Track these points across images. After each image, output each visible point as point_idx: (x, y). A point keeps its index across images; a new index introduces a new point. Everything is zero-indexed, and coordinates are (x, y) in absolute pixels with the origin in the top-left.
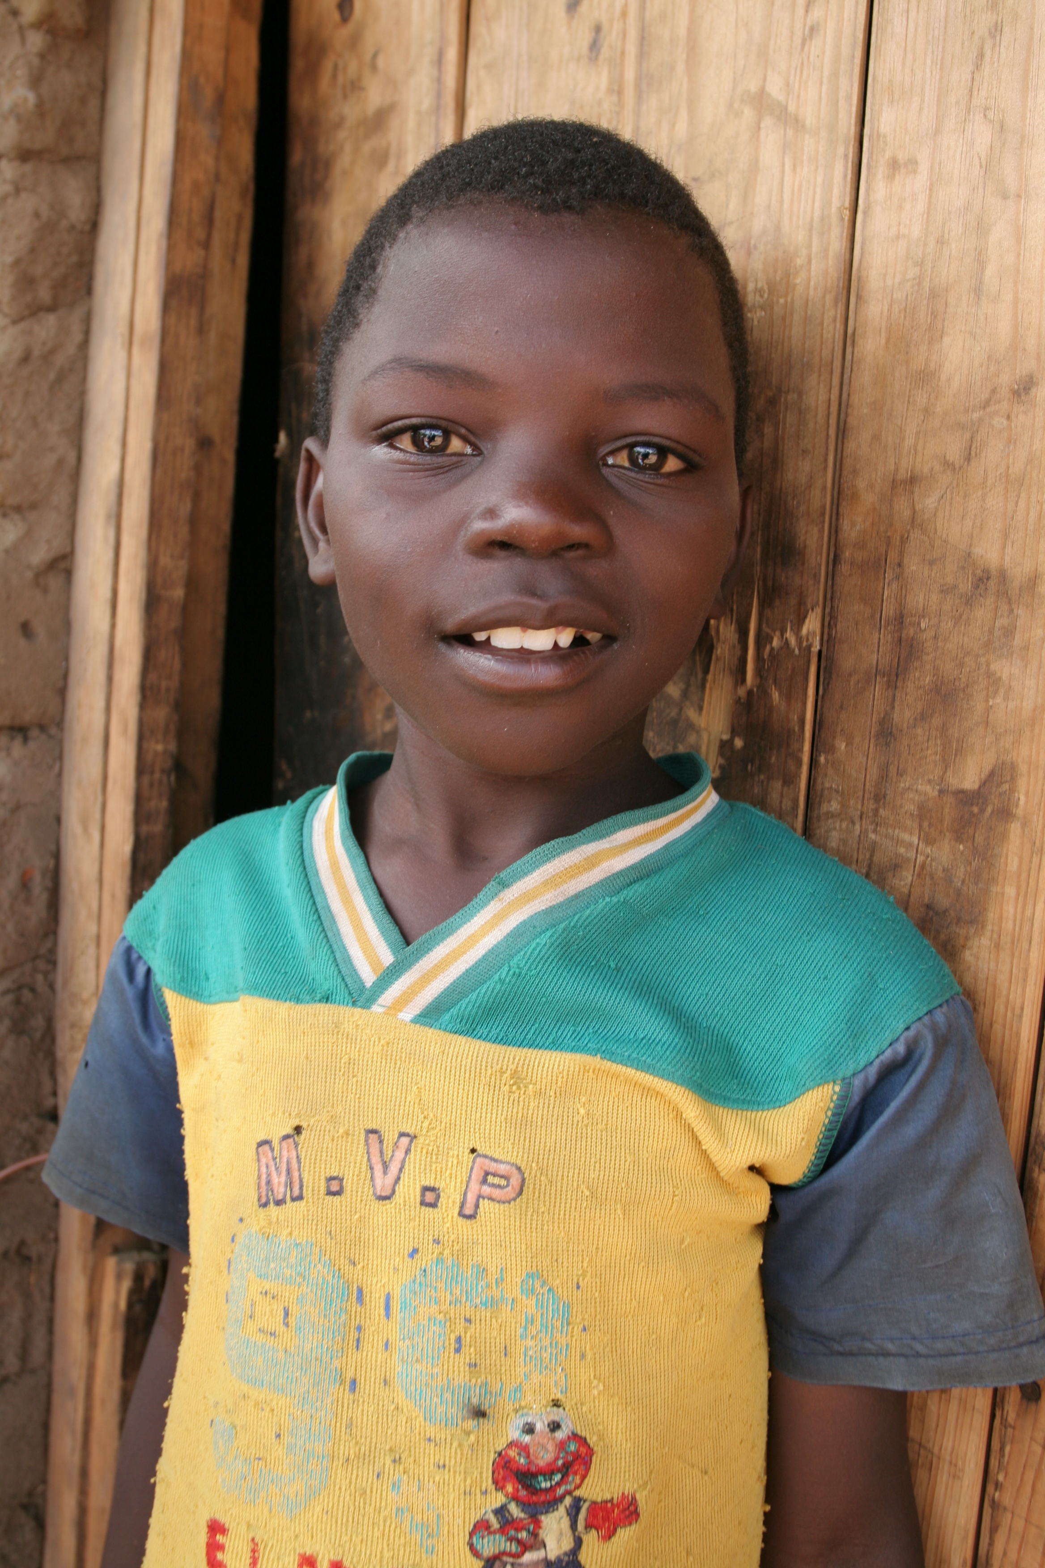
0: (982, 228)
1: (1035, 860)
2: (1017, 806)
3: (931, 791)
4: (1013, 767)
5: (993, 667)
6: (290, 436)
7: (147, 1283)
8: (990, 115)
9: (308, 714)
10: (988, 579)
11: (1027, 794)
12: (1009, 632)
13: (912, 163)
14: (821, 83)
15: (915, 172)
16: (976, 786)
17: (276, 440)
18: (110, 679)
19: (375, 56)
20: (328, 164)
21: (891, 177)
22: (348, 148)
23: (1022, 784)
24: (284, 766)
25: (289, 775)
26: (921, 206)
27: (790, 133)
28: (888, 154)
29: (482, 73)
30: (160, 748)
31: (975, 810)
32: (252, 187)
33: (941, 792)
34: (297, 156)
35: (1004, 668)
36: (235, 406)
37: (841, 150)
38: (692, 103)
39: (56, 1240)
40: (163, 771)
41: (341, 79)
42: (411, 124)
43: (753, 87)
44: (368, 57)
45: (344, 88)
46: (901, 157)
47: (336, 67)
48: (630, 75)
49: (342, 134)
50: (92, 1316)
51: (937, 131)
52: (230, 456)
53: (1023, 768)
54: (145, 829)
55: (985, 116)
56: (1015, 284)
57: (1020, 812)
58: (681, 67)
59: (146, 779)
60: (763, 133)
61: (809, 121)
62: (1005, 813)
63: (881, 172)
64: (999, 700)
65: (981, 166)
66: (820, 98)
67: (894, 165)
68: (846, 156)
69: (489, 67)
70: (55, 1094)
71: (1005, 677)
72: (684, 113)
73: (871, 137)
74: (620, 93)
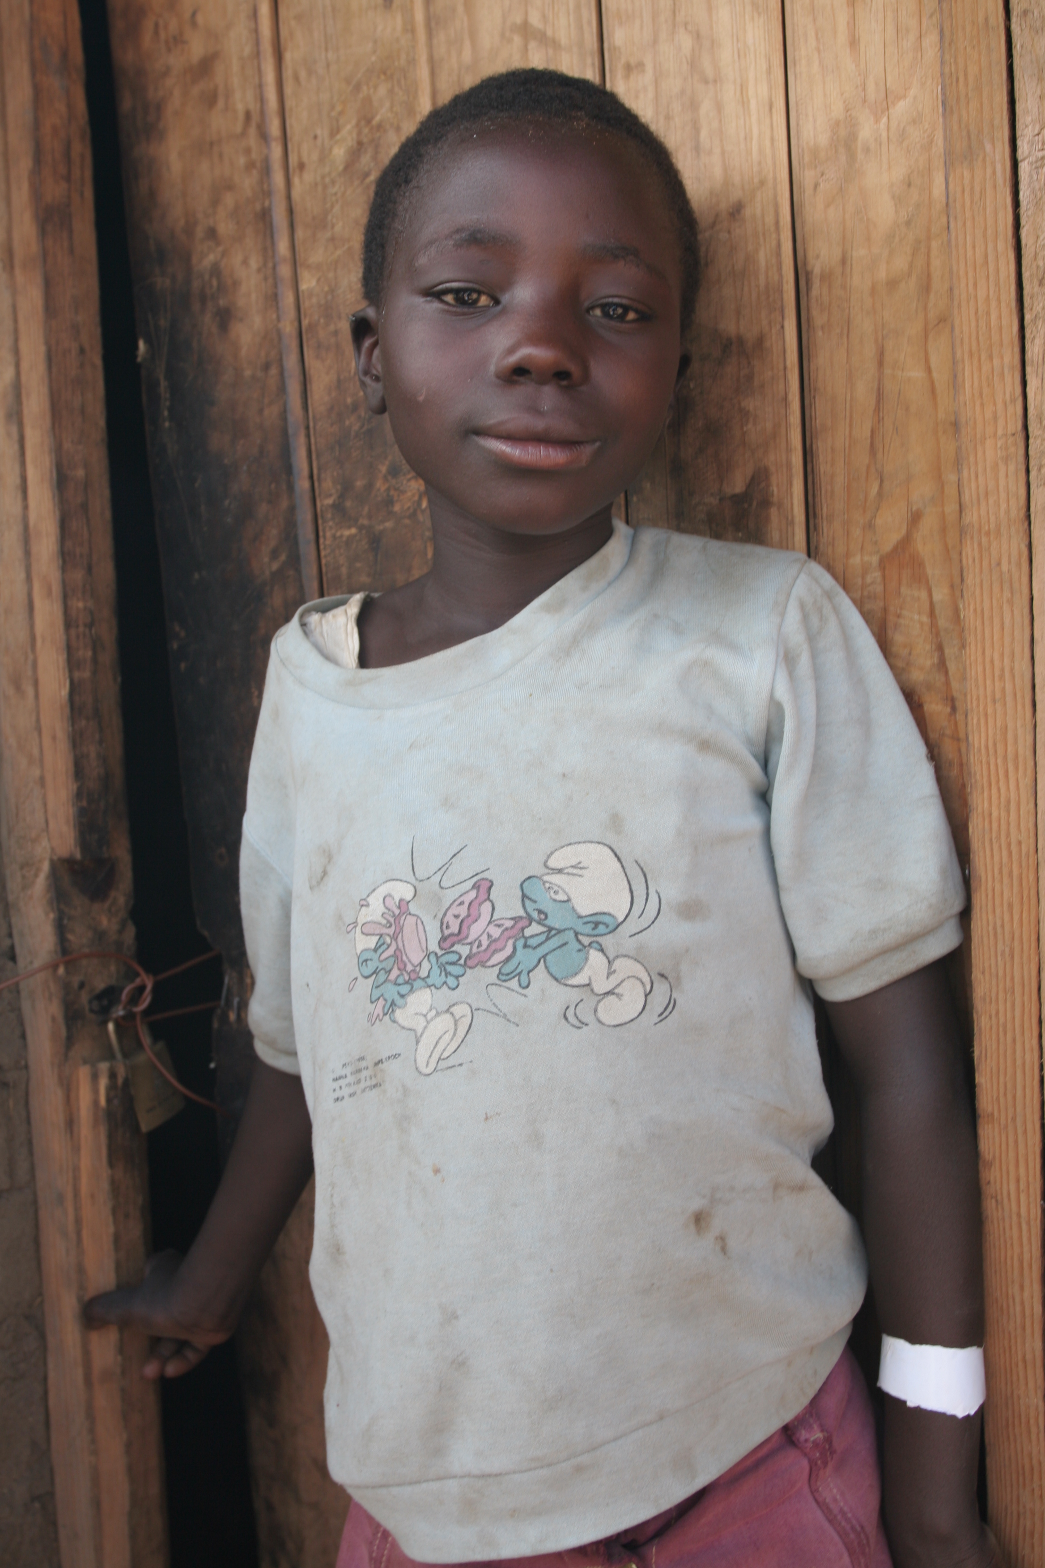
0: (693, 105)
1: (790, 529)
2: (773, 495)
3: (714, 501)
4: (766, 470)
5: (743, 404)
6: (148, 341)
7: (120, 1081)
8: (689, 27)
9: (196, 576)
10: (731, 344)
11: (778, 485)
12: (750, 378)
13: (641, 65)
14: (569, 14)
15: (643, 71)
16: (744, 489)
17: (136, 347)
18: (27, 553)
19: (194, 14)
20: (159, 108)
21: (627, 77)
22: (177, 93)
23: (774, 480)
24: (177, 628)
25: (183, 634)
26: (651, 95)
27: (551, 51)
28: (623, 61)
29: (293, 23)
30: (81, 605)
31: (746, 506)
32: (88, 131)
33: (721, 500)
34: (126, 103)
35: (750, 404)
36: (97, 319)
37: (589, 61)
38: (473, 34)
39: (26, 1067)
40: (85, 625)
41: (163, 35)
42: (235, 67)
43: (519, 20)
44: (187, 15)
45: (167, 42)
46: (633, 61)
47: (157, 25)
48: (419, 16)
49: (169, 82)
50: (71, 1123)
51: (655, 42)
52: (98, 361)
53: (773, 469)
54: (77, 675)
55: (686, 29)
56: (721, 140)
57: (775, 499)
58: (460, 9)
59: (73, 632)
60: (530, 53)
61: (564, 41)
62: (766, 503)
63: (620, 73)
64: (750, 426)
65: (688, 63)
66: (569, 25)
67: (628, 69)
68: (593, 64)
69: (299, 18)
70: (10, 935)
71: (751, 408)
72: (467, 44)
73: (609, 49)
74: (413, 31)
